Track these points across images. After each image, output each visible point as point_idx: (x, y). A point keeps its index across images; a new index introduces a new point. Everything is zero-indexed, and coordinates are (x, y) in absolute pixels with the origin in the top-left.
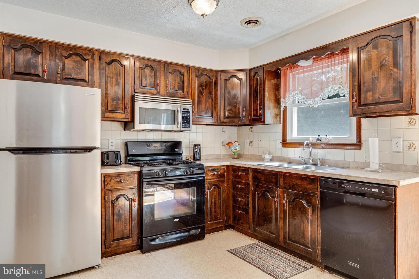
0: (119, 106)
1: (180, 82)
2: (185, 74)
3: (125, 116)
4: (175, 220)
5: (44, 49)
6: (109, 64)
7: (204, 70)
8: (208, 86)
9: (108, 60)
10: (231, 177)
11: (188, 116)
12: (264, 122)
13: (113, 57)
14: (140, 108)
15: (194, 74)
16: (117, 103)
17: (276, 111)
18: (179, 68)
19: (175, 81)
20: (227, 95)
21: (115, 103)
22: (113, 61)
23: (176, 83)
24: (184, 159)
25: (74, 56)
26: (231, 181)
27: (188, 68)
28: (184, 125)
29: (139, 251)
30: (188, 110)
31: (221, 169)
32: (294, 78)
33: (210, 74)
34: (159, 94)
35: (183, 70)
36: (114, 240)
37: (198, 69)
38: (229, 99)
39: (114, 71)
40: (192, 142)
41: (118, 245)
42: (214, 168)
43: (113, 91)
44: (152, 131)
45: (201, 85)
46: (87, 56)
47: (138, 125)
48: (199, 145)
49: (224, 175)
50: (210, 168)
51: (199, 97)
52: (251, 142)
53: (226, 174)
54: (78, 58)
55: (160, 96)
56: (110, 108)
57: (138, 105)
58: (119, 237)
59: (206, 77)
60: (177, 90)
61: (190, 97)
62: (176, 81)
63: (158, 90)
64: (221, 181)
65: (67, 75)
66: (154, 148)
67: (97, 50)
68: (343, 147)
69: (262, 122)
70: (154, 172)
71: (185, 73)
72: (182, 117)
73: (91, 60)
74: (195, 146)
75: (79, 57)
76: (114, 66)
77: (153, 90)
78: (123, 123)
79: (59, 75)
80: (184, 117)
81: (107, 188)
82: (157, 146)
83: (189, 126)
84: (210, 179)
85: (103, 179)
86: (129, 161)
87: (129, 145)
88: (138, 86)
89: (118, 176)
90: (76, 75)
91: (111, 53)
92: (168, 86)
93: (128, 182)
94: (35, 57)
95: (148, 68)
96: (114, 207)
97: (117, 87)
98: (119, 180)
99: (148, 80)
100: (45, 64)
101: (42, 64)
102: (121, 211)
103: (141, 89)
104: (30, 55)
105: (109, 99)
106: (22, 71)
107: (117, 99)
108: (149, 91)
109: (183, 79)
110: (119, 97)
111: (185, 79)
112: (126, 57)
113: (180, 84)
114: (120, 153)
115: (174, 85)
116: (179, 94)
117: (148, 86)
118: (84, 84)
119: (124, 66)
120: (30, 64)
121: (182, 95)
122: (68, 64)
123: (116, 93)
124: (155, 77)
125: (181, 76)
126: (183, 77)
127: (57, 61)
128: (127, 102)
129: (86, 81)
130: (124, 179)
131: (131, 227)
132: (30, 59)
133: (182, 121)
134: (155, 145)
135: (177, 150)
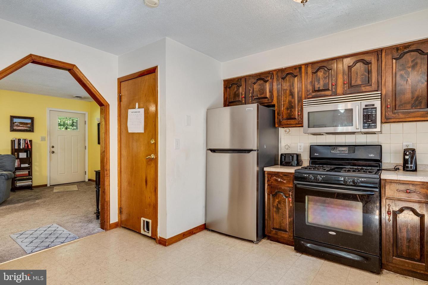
0: (292, 114)
1: (365, 73)
2: (374, 62)
3: (298, 122)
4: (330, 233)
5: (242, 82)
6: (284, 79)
8: (418, 65)
9: (284, 75)
11: (374, 113)
13: (287, 72)
14: (308, 113)
15: (390, 56)
16: (291, 111)
18: (362, 57)
19: (357, 74)
21: (289, 111)
22: (287, 75)
23: (359, 76)
25: (259, 81)
27: (379, 52)
28: (366, 125)
29: (294, 248)
30: (373, 105)
33: (422, 47)
34: (334, 94)
35: (367, 58)
37: (396, 48)
43: (288, 101)
46: (268, 78)
47: (306, 129)
48: (414, 150)
55: (337, 96)
56: (284, 117)
57: (307, 109)
58: (277, 228)
62: (359, 74)
63: (334, 90)
65: (256, 96)
66: (338, 152)
67: (275, 70)
70: (305, 175)
71: (373, 60)
72: (363, 115)
73: (270, 80)
74: (405, 151)
75: (262, 81)
76: (288, 79)
79: (250, 98)
80: (366, 115)
82: (343, 151)
83: (376, 126)
86: (312, 163)
87: (312, 149)
88: (311, 92)
89: (277, 174)
90: (260, 95)
91: (286, 69)
92: (346, 83)
93: (285, 182)
94: (238, 89)
95: (321, 70)
96: (274, 201)
97: (291, 96)
98: (277, 179)
99: (322, 82)
100: (243, 93)
101: (242, 93)
102: (279, 206)
103: (314, 94)
104: (236, 90)
105: (284, 108)
106: (232, 100)
107: (291, 107)
108: (323, 93)
109: (370, 68)
110: (292, 106)
111: (373, 68)
112: (299, 68)
113: (365, 76)
114: (298, 156)
115: (357, 78)
116: (363, 89)
117: (321, 89)
118: (266, 101)
119: (297, 76)
120: (236, 95)
121: (368, 88)
122: (256, 88)
123: (290, 102)
124: (330, 76)
125: (367, 66)
126: (370, 65)
127: (250, 88)
128: (300, 109)
129: (266, 98)
130: (282, 178)
131: (287, 223)
132: (235, 92)
133: (363, 121)
134: (343, 149)
135: (372, 155)
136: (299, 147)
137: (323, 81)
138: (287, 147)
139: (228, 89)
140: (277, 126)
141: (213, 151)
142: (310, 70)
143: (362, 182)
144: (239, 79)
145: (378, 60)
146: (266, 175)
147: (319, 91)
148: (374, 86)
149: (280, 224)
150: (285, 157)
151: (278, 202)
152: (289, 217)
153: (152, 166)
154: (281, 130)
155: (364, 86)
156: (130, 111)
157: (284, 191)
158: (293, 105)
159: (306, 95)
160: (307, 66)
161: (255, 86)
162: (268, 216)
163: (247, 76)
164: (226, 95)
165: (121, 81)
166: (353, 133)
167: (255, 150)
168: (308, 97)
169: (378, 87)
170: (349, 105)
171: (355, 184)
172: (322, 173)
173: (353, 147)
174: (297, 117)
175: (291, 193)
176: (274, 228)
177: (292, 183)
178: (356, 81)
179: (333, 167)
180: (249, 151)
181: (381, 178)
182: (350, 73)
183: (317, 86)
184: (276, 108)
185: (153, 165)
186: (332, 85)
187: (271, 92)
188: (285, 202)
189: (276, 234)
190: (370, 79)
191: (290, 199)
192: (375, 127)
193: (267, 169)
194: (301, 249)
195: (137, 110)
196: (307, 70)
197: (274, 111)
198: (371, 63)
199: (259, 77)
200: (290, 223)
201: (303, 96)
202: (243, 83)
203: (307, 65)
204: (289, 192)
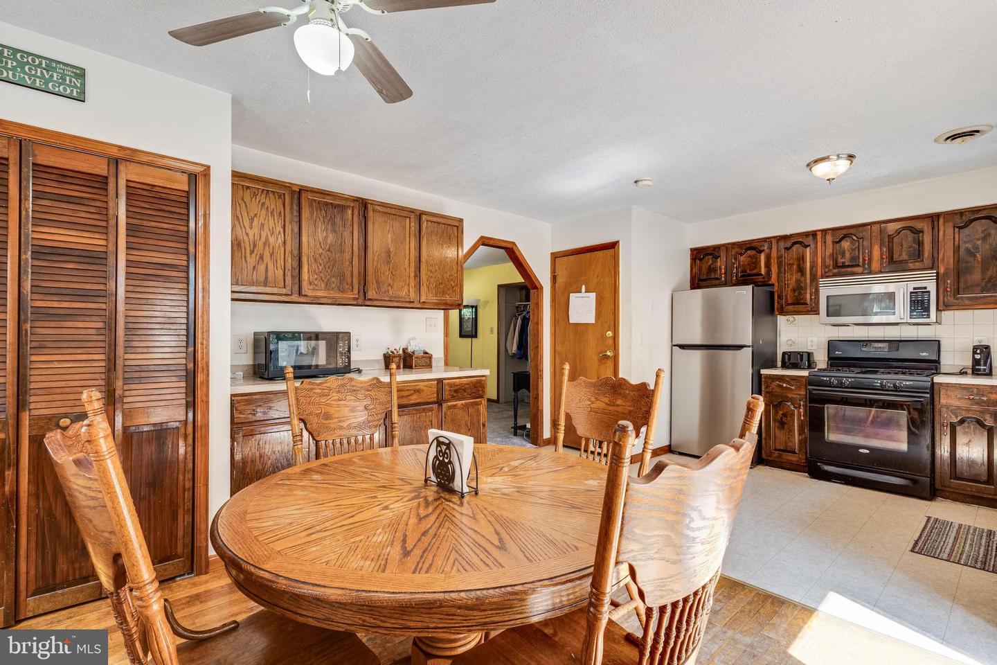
0: (802, 297)
1: (914, 245)
2: (928, 230)
3: (812, 308)
4: (861, 451)
5: (721, 252)
6: (788, 249)
8: (991, 237)
9: (788, 244)
11: (926, 299)
13: (793, 240)
14: (826, 296)
15: (951, 224)
16: (799, 293)
18: (909, 224)
19: (902, 245)
21: (796, 294)
22: (794, 244)
23: (904, 249)
25: (749, 252)
27: (934, 217)
28: (915, 314)
29: (808, 474)
30: (925, 288)
31: (990, 392)
34: (867, 271)
35: (918, 225)
37: (961, 213)
39: (795, 256)
40: (979, 341)
42: (968, 387)
43: (794, 280)
45: (968, 240)
46: (762, 248)
47: (824, 319)
55: (872, 274)
56: (789, 301)
57: (824, 293)
58: (782, 448)
60: (906, 258)
61: (936, 266)
62: (904, 246)
63: (867, 266)
65: (743, 272)
66: (874, 350)
67: (774, 237)
70: (825, 379)
71: (926, 227)
72: (911, 301)
73: (768, 250)
74: (976, 348)
75: (754, 251)
76: (795, 250)
79: (735, 275)
80: (914, 301)
81: (767, 390)
82: (880, 348)
84: (957, 406)
86: (831, 365)
87: (832, 345)
88: (831, 267)
89: (781, 378)
90: (751, 270)
91: (791, 236)
92: (884, 257)
93: (793, 388)
94: (714, 262)
95: (847, 238)
96: (776, 413)
97: (799, 274)
98: (781, 384)
99: (848, 255)
100: (723, 267)
101: (720, 268)
102: (784, 419)
103: (835, 271)
104: (710, 262)
105: (789, 289)
106: (705, 277)
107: (799, 288)
108: (850, 269)
109: (921, 239)
110: (801, 286)
111: (925, 238)
112: (813, 234)
113: (914, 248)
114: (809, 354)
115: (901, 251)
116: (911, 266)
117: (847, 264)
118: (760, 279)
119: (809, 245)
120: (711, 270)
121: (918, 265)
122: (743, 261)
123: (798, 281)
124: (861, 248)
125: (916, 235)
126: (921, 234)
127: (733, 261)
128: (814, 290)
129: (761, 275)
130: (788, 382)
131: (797, 441)
132: (710, 266)
133: (911, 308)
134: (880, 345)
135: (925, 354)
136: (809, 343)
137: (850, 254)
138: (790, 343)
139: (698, 261)
140: (776, 313)
141: (682, 347)
142: (829, 238)
143: (907, 387)
144: (717, 249)
145: (933, 228)
146: (763, 379)
147: (844, 266)
148: (927, 262)
149: (786, 443)
150: (789, 356)
151: (782, 414)
152: (800, 434)
153: (608, 365)
154: (781, 320)
155: (912, 263)
156: (573, 296)
157: (793, 401)
158: (803, 285)
159: (823, 272)
160: (826, 233)
161: (742, 258)
162: (766, 435)
163: (728, 244)
164: (694, 270)
165: (555, 257)
166: (897, 324)
167: (749, 346)
168: (827, 275)
169: (933, 264)
170: (891, 288)
171: (896, 389)
172: (849, 376)
173: (895, 344)
174: (808, 302)
175: (802, 403)
176: (775, 450)
177: (803, 389)
178: (900, 255)
179: (864, 370)
180: (740, 347)
181: (934, 381)
182: (891, 244)
183: (840, 260)
184: (776, 289)
185: (610, 363)
186: (864, 260)
187: (768, 265)
188: (793, 414)
189: (780, 456)
190: (921, 253)
191: (801, 410)
192: (928, 316)
193: (764, 372)
194: (817, 474)
195: (583, 294)
196: (825, 239)
197: (772, 294)
198: (922, 232)
199: (748, 246)
200: (800, 442)
201: (819, 273)
202: (723, 254)
203: (825, 231)
204: (800, 401)
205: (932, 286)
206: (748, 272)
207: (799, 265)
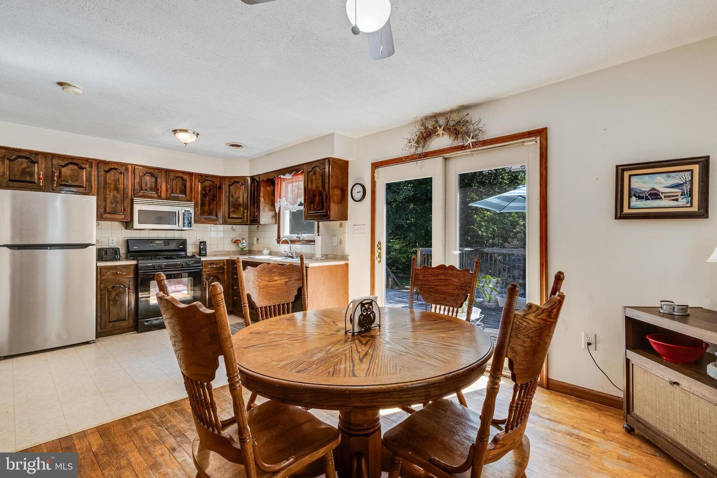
0: (118, 209)
1: (182, 187)
2: (188, 180)
3: (125, 217)
5: (40, 159)
6: (107, 172)
7: (208, 176)
8: (212, 190)
9: (107, 168)
10: (230, 269)
12: (259, 222)
13: (111, 166)
14: (139, 210)
15: (197, 180)
17: (271, 214)
18: (181, 175)
19: (177, 186)
20: (231, 198)
21: (113, 206)
22: (111, 169)
23: (178, 188)
24: (189, 254)
25: (70, 166)
26: (230, 273)
27: (191, 174)
29: (135, 332)
30: (189, 211)
31: (220, 263)
32: (287, 187)
33: (214, 180)
34: (160, 197)
35: (185, 177)
36: (110, 322)
37: (201, 175)
38: (232, 201)
39: (112, 178)
40: (199, 240)
41: (113, 326)
42: (213, 262)
43: (112, 196)
44: (153, 229)
45: (204, 189)
46: (85, 165)
47: (136, 225)
48: (205, 242)
49: (224, 268)
50: (209, 262)
51: (202, 200)
52: (258, 239)
53: (225, 267)
54: (75, 167)
55: (162, 200)
56: (108, 210)
57: (137, 208)
58: (115, 319)
59: (209, 182)
60: (179, 193)
61: (193, 200)
62: (178, 186)
63: (159, 194)
64: (221, 273)
65: (64, 182)
66: (156, 245)
67: (95, 160)
68: (308, 243)
69: (258, 223)
70: (149, 265)
72: (183, 217)
73: (89, 169)
74: (201, 243)
76: (112, 174)
77: (154, 194)
78: (125, 223)
79: (55, 182)
81: (103, 278)
82: (160, 244)
84: (209, 271)
85: (99, 271)
86: (130, 257)
88: (138, 191)
89: (116, 268)
91: (109, 163)
92: (168, 190)
93: (124, 274)
94: (31, 166)
95: (148, 174)
97: (116, 191)
98: (116, 272)
99: (148, 185)
100: (42, 173)
101: (38, 173)
102: (117, 298)
103: (140, 194)
104: (25, 165)
105: (108, 202)
106: (17, 179)
108: (149, 194)
109: (185, 184)
110: (117, 201)
111: (187, 184)
112: (125, 165)
115: (176, 189)
116: (181, 198)
118: (82, 190)
119: (123, 173)
120: (27, 173)
121: (184, 198)
122: (65, 172)
123: (115, 197)
124: (157, 182)
125: (183, 181)
127: (53, 170)
128: (126, 205)
131: (127, 311)
132: (25, 168)
133: (183, 222)
134: (159, 242)
135: (181, 247)
136: (110, 242)
137: (150, 184)
147: (146, 192)
148: (188, 197)
149: (119, 315)
151: (116, 294)
157: (124, 283)
159: (135, 193)
160: (135, 167)
161: (64, 169)
167: (93, 245)
168: (137, 195)
169: (191, 199)
172: (163, 262)
174: (122, 213)
177: (132, 274)
178: (176, 191)
180: (85, 246)
181: (202, 260)
182: (171, 184)
183: (144, 188)
187: (89, 181)
188: (124, 293)
190: (185, 192)
191: (131, 288)
192: (191, 226)
196: (134, 171)
198: (186, 181)
199: (70, 160)
200: (130, 311)
201: (130, 193)
202: (41, 161)
204: (130, 282)
205: (192, 211)
206: (69, 182)
207: (116, 186)
